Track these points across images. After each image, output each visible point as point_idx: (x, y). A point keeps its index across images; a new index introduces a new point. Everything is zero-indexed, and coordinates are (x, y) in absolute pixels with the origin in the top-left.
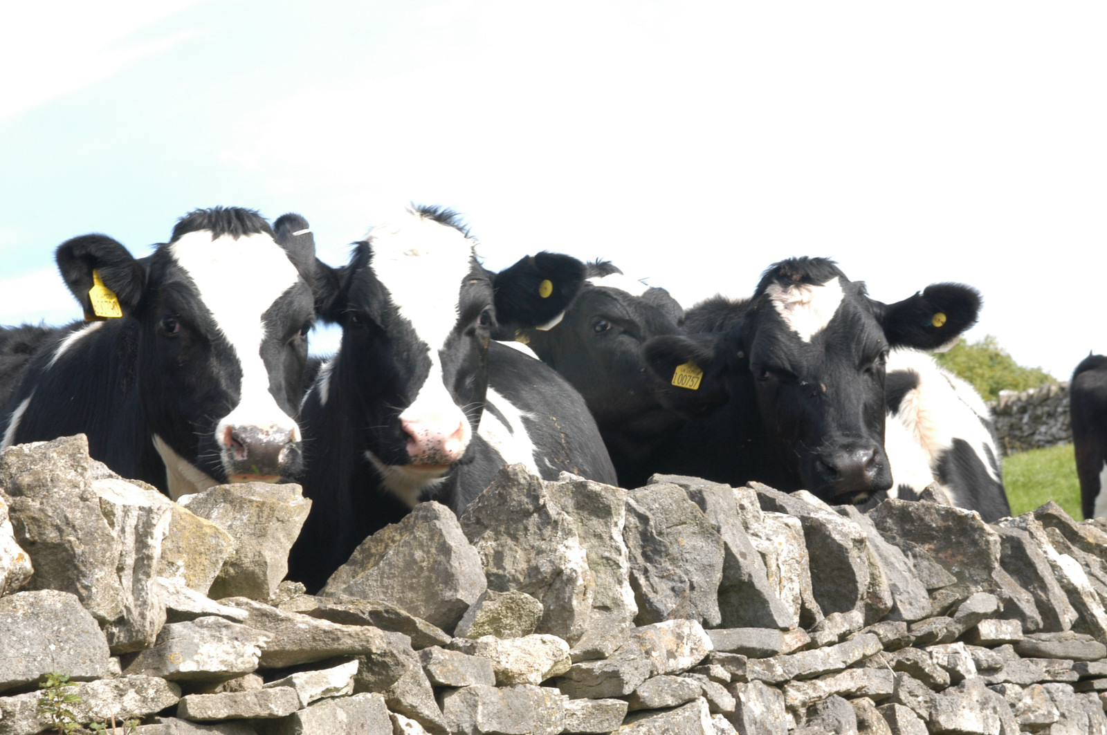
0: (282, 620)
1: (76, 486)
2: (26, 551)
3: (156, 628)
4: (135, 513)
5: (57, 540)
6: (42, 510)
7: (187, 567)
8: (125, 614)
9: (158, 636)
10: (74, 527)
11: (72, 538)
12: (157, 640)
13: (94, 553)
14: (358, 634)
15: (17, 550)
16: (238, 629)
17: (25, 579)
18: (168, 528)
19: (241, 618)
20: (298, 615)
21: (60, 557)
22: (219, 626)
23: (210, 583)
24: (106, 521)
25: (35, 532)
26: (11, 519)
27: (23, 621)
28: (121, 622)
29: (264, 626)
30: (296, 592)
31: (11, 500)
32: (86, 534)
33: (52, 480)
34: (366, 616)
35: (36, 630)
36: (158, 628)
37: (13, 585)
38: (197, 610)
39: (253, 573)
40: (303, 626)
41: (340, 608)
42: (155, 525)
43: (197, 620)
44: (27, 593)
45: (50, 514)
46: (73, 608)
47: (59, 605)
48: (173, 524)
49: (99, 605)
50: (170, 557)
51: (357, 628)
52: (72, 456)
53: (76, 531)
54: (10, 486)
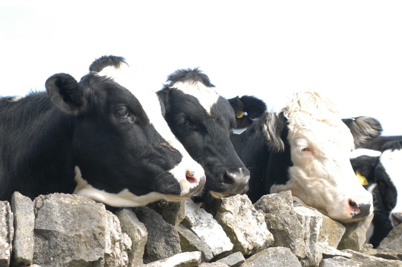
0: (365, 258)
1: (288, 209)
2: (271, 233)
3: (319, 260)
4: (310, 219)
5: (282, 229)
6: (276, 218)
7: (329, 238)
8: (307, 255)
9: (320, 263)
10: (288, 224)
11: (287, 228)
12: (319, 265)
13: (296, 233)
14: (393, 263)
15: (268, 232)
16: (349, 261)
17: (271, 243)
18: (321, 224)
19: (350, 257)
20: (371, 256)
21: (283, 235)
22: (342, 260)
23: (337, 244)
24: (299, 222)
25: (274, 226)
26: (265, 221)
27: (271, 258)
28: (306, 258)
29: (358, 260)
30: (369, 247)
31: (265, 214)
32: (292, 227)
33: (279, 207)
34: (396, 257)
35: (276, 261)
36: (319, 261)
37: (267, 245)
38: (333, 254)
39: (353, 240)
40: (373, 260)
41: (386, 253)
42: (317, 223)
43: (334, 258)
44: (272, 248)
45: (279, 219)
46: (289, 253)
47: (284, 252)
48: (323, 223)
49: (298, 252)
50: (323, 235)
51: (393, 261)
52: (286, 198)
53: (289, 225)
54: (265, 209)
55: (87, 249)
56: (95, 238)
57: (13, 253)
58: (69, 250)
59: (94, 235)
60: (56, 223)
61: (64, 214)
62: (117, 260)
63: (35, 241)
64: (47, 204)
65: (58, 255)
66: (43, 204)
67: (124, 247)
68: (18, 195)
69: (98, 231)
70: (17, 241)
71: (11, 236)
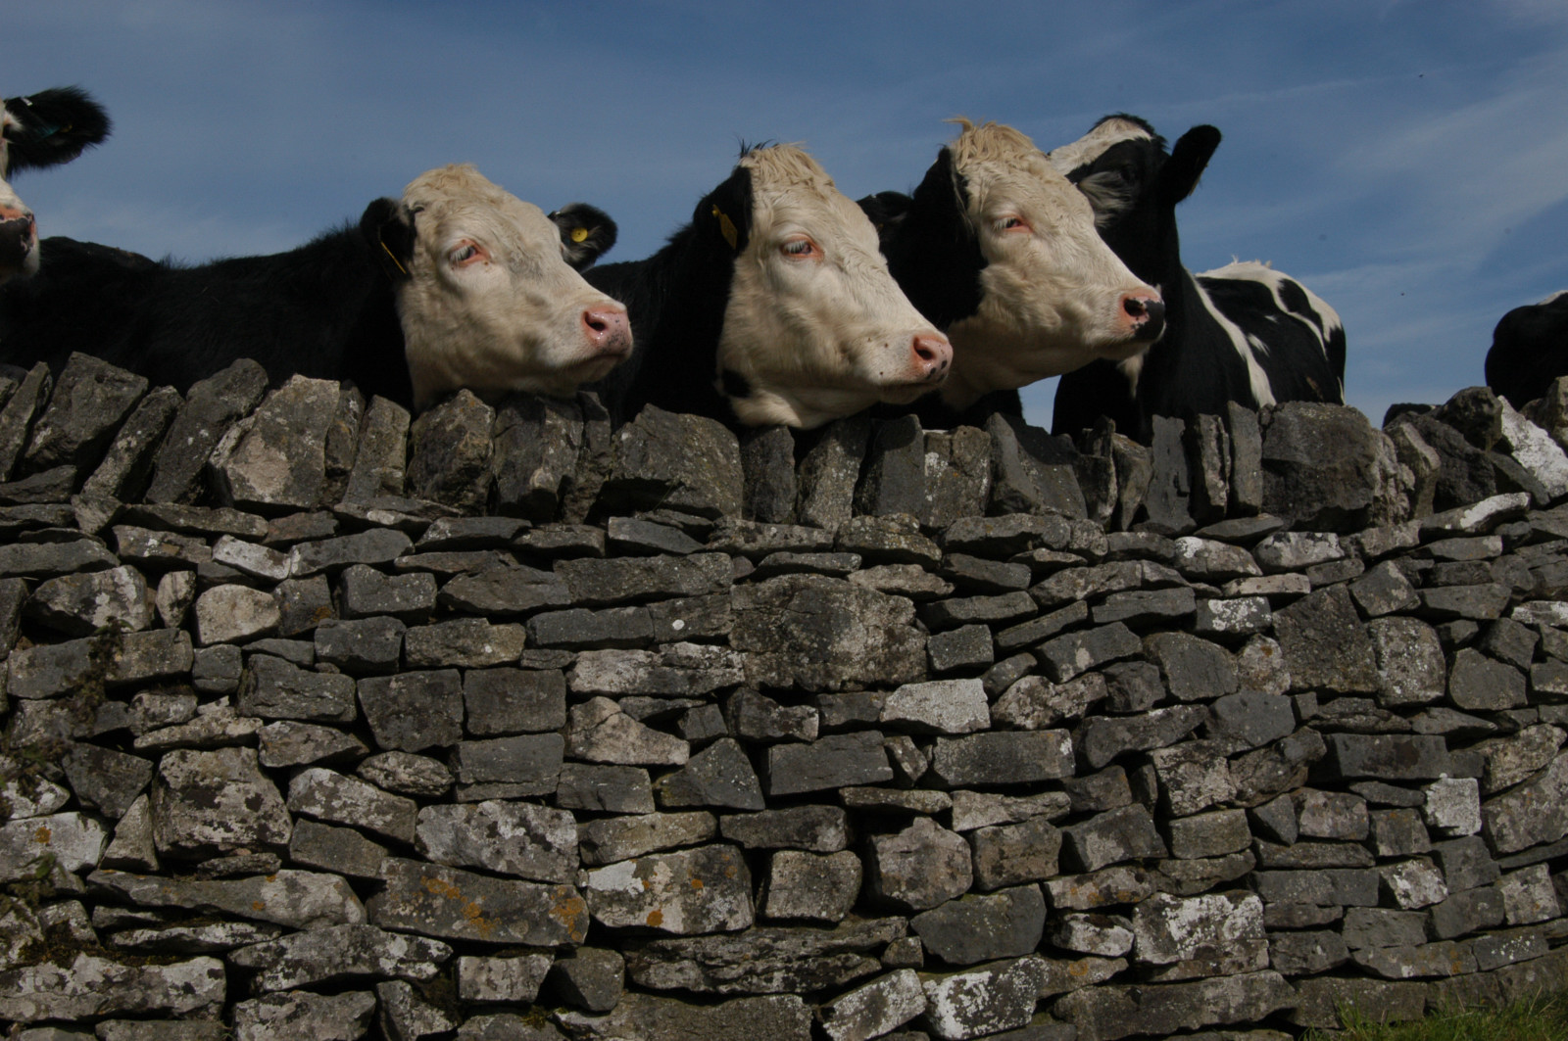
55: (1346, 490)
56: (1359, 473)
57: (1232, 495)
58: (1319, 491)
59: (1358, 469)
60: (1296, 449)
61: (1308, 434)
62: (1390, 507)
63: (1265, 477)
64: (1279, 418)
65: (1301, 500)
66: (1272, 420)
67: (1402, 487)
68: (1234, 407)
69: (1363, 461)
70: (1236, 477)
71: (1227, 470)
